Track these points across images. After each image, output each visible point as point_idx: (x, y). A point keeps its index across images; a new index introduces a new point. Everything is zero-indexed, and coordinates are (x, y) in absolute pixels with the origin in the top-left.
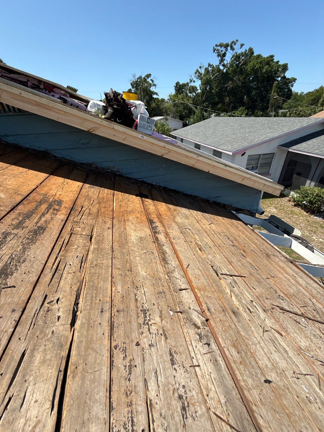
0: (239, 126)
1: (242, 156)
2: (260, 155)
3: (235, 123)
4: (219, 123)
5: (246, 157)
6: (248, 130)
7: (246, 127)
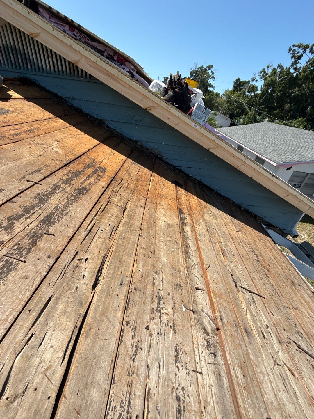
0: (293, 137)
1: (287, 170)
2: (308, 173)
3: (289, 133)
4: (272, 129)
5: (291, 171)
6: (302, 144)
7: (301, 140)
